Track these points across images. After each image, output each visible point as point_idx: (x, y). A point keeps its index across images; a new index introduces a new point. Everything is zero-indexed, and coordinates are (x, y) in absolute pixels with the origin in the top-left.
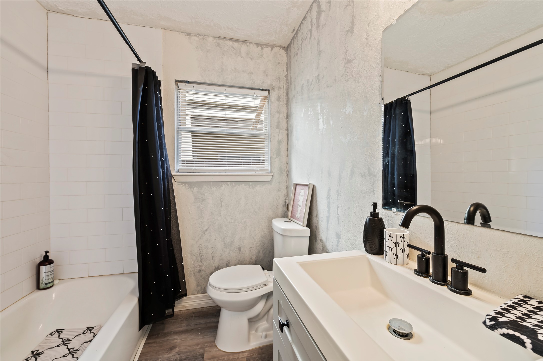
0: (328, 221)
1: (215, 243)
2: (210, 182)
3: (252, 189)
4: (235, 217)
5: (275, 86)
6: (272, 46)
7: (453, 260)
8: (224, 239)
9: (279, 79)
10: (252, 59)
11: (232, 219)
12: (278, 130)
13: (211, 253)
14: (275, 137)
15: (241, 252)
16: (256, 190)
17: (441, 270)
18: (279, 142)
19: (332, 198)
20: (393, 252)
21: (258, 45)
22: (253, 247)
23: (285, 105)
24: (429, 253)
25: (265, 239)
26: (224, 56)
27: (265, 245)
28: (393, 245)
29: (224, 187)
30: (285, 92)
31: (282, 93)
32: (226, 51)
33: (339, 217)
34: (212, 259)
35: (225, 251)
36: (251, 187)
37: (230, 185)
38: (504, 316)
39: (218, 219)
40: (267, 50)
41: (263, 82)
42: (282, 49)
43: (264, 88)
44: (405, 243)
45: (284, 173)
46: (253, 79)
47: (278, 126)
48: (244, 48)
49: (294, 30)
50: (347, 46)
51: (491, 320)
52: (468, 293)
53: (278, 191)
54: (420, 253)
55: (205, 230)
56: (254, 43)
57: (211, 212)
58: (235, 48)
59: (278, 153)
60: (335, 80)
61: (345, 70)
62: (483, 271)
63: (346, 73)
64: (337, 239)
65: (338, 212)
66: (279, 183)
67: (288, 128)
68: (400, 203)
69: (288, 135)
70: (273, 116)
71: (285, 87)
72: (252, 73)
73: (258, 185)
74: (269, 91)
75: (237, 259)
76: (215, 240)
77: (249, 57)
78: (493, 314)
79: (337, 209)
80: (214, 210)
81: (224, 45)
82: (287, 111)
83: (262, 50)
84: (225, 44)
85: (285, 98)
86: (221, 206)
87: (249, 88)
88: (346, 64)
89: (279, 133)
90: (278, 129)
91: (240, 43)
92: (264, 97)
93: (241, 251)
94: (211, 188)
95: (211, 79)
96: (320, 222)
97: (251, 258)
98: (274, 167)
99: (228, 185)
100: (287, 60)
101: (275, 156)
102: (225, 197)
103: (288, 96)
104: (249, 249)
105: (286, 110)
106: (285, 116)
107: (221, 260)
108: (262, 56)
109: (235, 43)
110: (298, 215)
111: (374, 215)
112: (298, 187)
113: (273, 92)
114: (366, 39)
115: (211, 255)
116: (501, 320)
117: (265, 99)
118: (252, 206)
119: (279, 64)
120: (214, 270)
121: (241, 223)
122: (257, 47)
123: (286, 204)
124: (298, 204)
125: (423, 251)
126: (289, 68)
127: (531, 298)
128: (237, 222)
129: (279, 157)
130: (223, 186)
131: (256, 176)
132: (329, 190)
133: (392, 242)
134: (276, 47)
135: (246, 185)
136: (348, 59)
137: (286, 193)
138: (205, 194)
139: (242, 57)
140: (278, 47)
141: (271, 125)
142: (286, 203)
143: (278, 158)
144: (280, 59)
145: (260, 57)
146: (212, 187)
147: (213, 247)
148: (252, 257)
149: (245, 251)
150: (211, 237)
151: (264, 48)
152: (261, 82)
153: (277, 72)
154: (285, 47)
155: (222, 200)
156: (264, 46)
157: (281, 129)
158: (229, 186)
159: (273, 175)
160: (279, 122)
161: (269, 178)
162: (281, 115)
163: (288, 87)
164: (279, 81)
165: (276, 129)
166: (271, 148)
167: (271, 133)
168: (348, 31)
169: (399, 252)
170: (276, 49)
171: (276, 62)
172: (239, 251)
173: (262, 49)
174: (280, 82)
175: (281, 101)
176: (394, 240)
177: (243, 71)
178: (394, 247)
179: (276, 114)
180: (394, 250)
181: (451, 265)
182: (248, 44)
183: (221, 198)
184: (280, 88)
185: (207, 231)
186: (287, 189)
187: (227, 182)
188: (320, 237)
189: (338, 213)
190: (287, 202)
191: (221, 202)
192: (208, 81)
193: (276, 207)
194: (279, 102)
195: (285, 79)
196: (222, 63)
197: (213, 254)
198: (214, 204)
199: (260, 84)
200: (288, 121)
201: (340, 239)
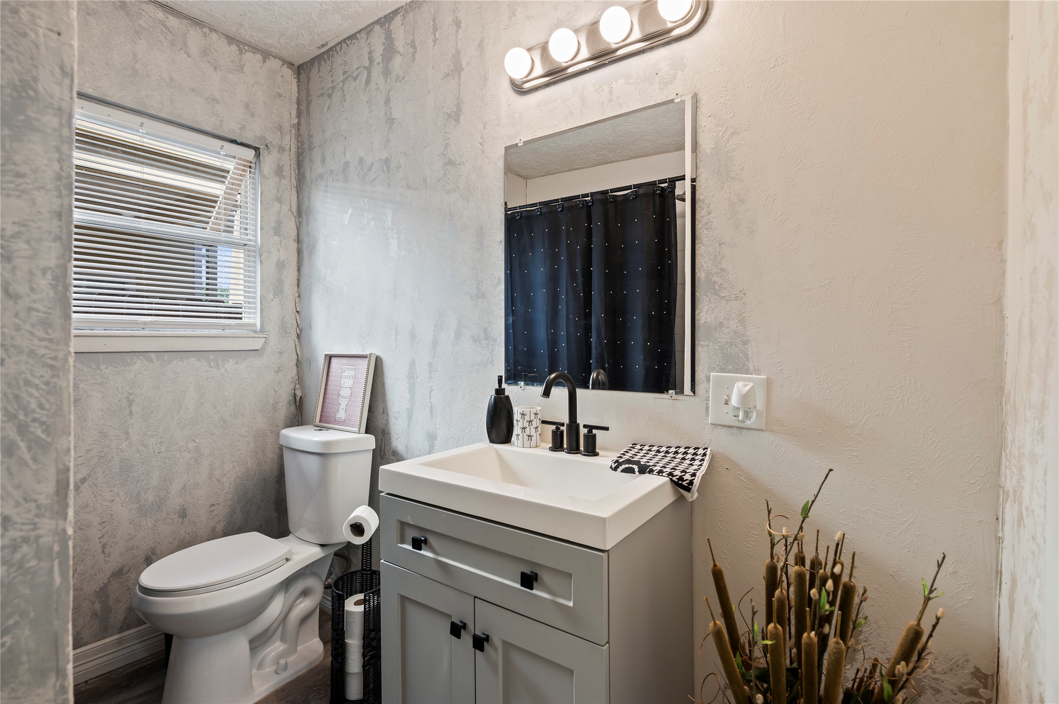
0: (410, 417)
1: (111, 511)
2: (96, 354)
3: (216, 368)
4: (171, 437)
5: (271, 142)
6: (266, 55)
7: (585, 426)
8: (139, 494)
9: (280, 128)
10: (215, 68)
11: (161, 442)
12: (279, 239)
13: (99, 538)
14: (270, 253)
15: (186, 520)
16: (226, 370)
17: (574, 438)
18: (281, 265)
19: (418, 377)
20: (526, 434)
21: (231, 39)
22: (218, 504)
23: (294, 187)
24: (563, 425)
25: (247, 480)
26: (140, 39)
27: (246, 493)
28: (526, 425)
29: (139, 364)
30: (294, 159)
31: (288, 161)
32: (144, 28)
33: (434, 406)
34: (103, 552)
35: (140, 526)
36: (212, 365)
37: (155, 360)
38: (622, 458)
39: (120, 447)
40: (251, 59)
41: (243, 128)
42: (286, 65)
43: (244, 141)
44: (538, 420)
45: (290, 333)
46: (217, 115)
47: (277, 231)
48: (194, 36)
49: (323, 46)
50: (449, 138)
51: (615, 463)
52: (597, 454)
53: (278, 372)
54: (554, 427)
55: (81, 480)
56: (222, 34)
57: (100, 432)
58: (171, 29)
59: (278, 289)
60: (425, 181)
61: (445, 174)
62: (607, 429)
63: (446, 179)
64: (430, 443)
65: (430, 398)
66: (281, 353)
67: (300, 237)
68: (525, 375)
69: (299, 252)
70: (267, 208)
71: (293, 150)
72: (215, 100)
73: (231, 360)
74: (257, 149)
75: (175, 539)
76: (113, 501)
77: (209, 62)
78: (616, 459)
79: (430, 394)
80: (109, 426)
81: (141, 13)
82: (298, 200)
83: (240, 54)
84: (143, 10)
85: (293, 172)
86: (131, 413)
87: (207, 133)
88: (446, 164)
89: (281, 245)
90: (277, 237)
91: (185, 20)
92: (244, 161)
93: (186, 517)
94: (98, 368)
95: (100, 88)
96: (392, 421)
97: (212, 531)
98: (269, 319)
99: (150, 361)
100: (298, 93)
101: (271, 296)
102: (141, 389)
103: (302, 170)
104: (209, 509)
105: (296, 199)
106: (294, 211)
107: (131, 549)
108: (241, 68)
109: (170, 17)
110: (341, 415)
111: (500, 392)
112: (334, 360)
113: (266, 154)
114: (481, 144)
115: (100, 542)
116: (620, 461)
117: (244, 166)
118: (215, 407)
119: (279, 96)
120: (109, 578)
121: (185, 450)
122: (230, 44)
123: (295, 398)
124: (339, 395)
125: (557, 424)
126: (305, 113)
127: (636, 444)
128: (176, 450)
129: (279, 297)
130: (135, 363)
131: (227, 339)
132: (413, 364)
133: (525, 421)
134: (275, 58)
135: (200, 360)
136: (450, 159)
137: (295, 376)
138: (81, 386)
139: (189, 56)
140: (279, 59)
141: (263, 227)
142: (295, 395)
143: (278, 299)
144: (282, 86)
145: (236, 70)
146: (102, 367)
147: (104, 522)
148: (215, 527)
149: (198, 517)
150: (100, 495)
151: (246, 51)
152: (239, 126)
153: (276, 113)
154: (293, 65)
155: (131, 397)
156: (247, 48)
157: (285, 238)
158: (153, 362)
159: (266, 336)
160: (279, 223)
161: (257, 344)
162: (285, 208)
163: (300, 150)
164: (279, 133)
165: (274, 236)
166: (261, 278)
167: (262, 245)
168: (449, 116)
169: (533, 432)
170: (274, 64)
171: (273, 91)
172: (181, 520)
173: (241, 52)
174: (282, 137)
175: (284, 178)
176: (527, 418)
177: (193, 90)
178: (527, 426)
179: (273, 204)
180: (527, 430)
181: (583, 431)
182: (206, 30)
183: (131, 394)
184: (281, 149)
185: (86, 484)
186: (297, 366)
187: (149, 354)
188: (392, 448)
189: (431, 401)
190: (299, 394)
191: (131, 402)
192: (91, 90)
193: (272, 407)
194: (280, 179)
195: (294, 131)
196: (135, 56)
197: (104, 540)
198: (109, 410)
199: (235, 130)
200: (300, 223)
201: (435, 442)
